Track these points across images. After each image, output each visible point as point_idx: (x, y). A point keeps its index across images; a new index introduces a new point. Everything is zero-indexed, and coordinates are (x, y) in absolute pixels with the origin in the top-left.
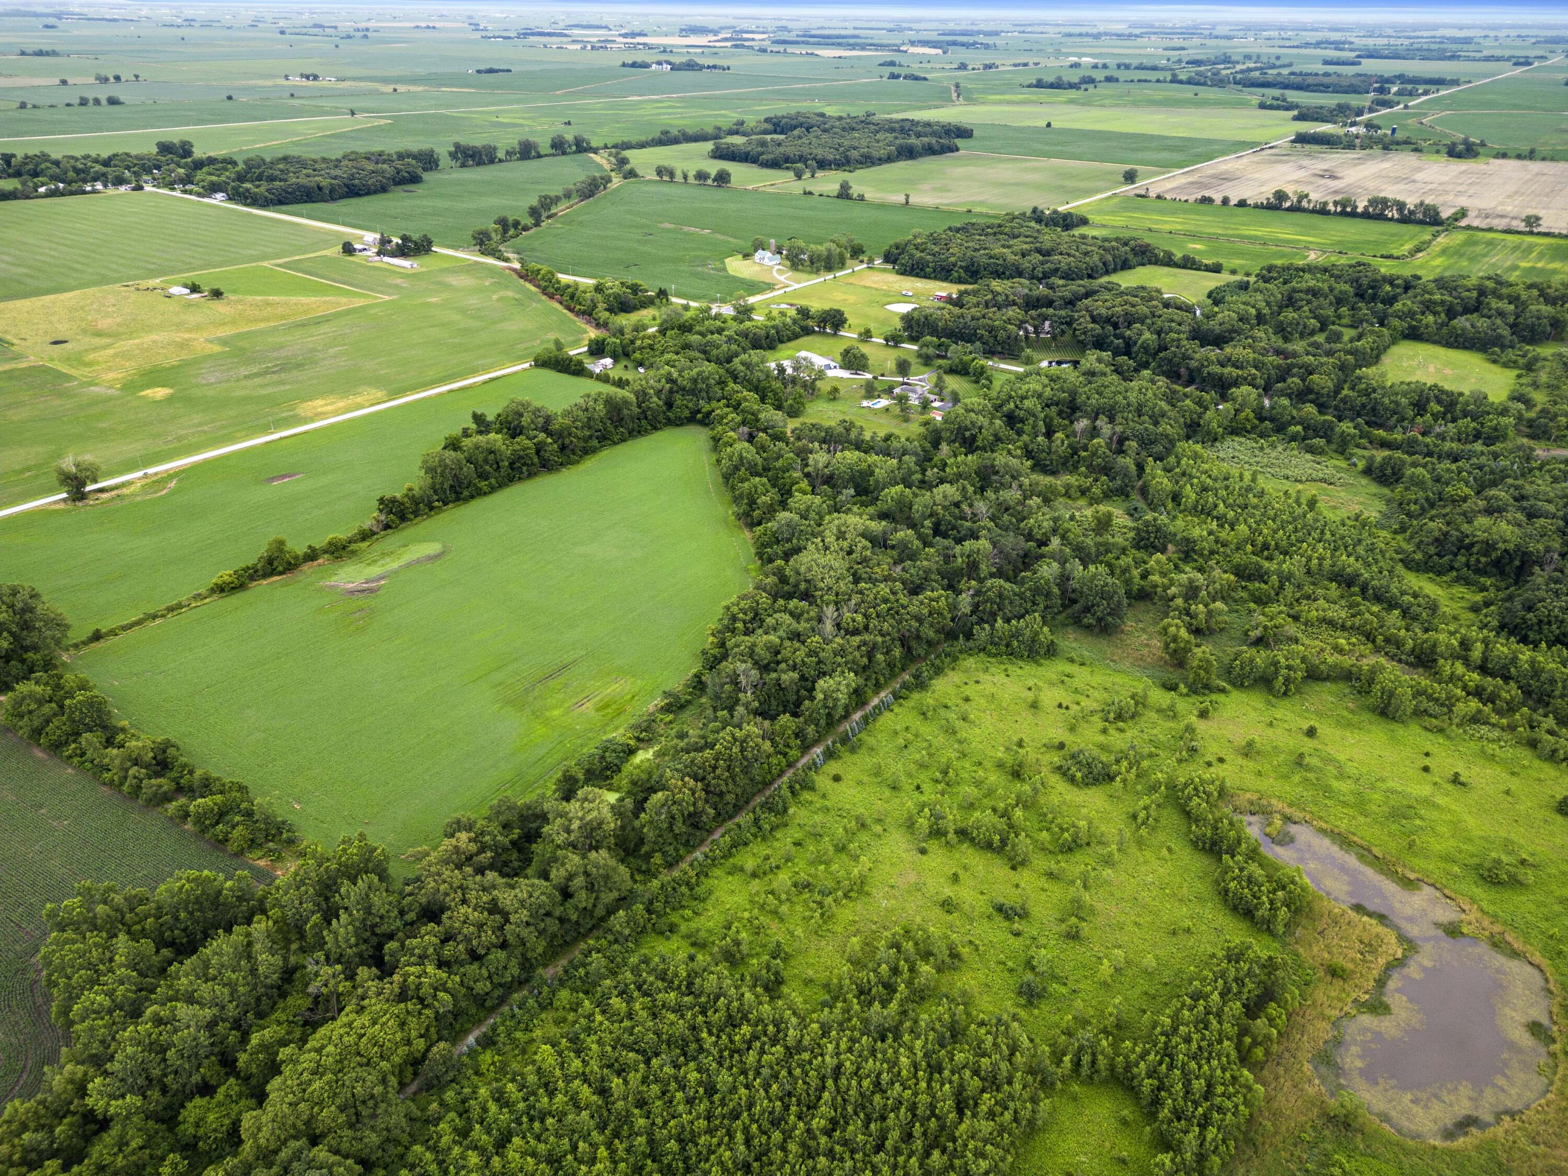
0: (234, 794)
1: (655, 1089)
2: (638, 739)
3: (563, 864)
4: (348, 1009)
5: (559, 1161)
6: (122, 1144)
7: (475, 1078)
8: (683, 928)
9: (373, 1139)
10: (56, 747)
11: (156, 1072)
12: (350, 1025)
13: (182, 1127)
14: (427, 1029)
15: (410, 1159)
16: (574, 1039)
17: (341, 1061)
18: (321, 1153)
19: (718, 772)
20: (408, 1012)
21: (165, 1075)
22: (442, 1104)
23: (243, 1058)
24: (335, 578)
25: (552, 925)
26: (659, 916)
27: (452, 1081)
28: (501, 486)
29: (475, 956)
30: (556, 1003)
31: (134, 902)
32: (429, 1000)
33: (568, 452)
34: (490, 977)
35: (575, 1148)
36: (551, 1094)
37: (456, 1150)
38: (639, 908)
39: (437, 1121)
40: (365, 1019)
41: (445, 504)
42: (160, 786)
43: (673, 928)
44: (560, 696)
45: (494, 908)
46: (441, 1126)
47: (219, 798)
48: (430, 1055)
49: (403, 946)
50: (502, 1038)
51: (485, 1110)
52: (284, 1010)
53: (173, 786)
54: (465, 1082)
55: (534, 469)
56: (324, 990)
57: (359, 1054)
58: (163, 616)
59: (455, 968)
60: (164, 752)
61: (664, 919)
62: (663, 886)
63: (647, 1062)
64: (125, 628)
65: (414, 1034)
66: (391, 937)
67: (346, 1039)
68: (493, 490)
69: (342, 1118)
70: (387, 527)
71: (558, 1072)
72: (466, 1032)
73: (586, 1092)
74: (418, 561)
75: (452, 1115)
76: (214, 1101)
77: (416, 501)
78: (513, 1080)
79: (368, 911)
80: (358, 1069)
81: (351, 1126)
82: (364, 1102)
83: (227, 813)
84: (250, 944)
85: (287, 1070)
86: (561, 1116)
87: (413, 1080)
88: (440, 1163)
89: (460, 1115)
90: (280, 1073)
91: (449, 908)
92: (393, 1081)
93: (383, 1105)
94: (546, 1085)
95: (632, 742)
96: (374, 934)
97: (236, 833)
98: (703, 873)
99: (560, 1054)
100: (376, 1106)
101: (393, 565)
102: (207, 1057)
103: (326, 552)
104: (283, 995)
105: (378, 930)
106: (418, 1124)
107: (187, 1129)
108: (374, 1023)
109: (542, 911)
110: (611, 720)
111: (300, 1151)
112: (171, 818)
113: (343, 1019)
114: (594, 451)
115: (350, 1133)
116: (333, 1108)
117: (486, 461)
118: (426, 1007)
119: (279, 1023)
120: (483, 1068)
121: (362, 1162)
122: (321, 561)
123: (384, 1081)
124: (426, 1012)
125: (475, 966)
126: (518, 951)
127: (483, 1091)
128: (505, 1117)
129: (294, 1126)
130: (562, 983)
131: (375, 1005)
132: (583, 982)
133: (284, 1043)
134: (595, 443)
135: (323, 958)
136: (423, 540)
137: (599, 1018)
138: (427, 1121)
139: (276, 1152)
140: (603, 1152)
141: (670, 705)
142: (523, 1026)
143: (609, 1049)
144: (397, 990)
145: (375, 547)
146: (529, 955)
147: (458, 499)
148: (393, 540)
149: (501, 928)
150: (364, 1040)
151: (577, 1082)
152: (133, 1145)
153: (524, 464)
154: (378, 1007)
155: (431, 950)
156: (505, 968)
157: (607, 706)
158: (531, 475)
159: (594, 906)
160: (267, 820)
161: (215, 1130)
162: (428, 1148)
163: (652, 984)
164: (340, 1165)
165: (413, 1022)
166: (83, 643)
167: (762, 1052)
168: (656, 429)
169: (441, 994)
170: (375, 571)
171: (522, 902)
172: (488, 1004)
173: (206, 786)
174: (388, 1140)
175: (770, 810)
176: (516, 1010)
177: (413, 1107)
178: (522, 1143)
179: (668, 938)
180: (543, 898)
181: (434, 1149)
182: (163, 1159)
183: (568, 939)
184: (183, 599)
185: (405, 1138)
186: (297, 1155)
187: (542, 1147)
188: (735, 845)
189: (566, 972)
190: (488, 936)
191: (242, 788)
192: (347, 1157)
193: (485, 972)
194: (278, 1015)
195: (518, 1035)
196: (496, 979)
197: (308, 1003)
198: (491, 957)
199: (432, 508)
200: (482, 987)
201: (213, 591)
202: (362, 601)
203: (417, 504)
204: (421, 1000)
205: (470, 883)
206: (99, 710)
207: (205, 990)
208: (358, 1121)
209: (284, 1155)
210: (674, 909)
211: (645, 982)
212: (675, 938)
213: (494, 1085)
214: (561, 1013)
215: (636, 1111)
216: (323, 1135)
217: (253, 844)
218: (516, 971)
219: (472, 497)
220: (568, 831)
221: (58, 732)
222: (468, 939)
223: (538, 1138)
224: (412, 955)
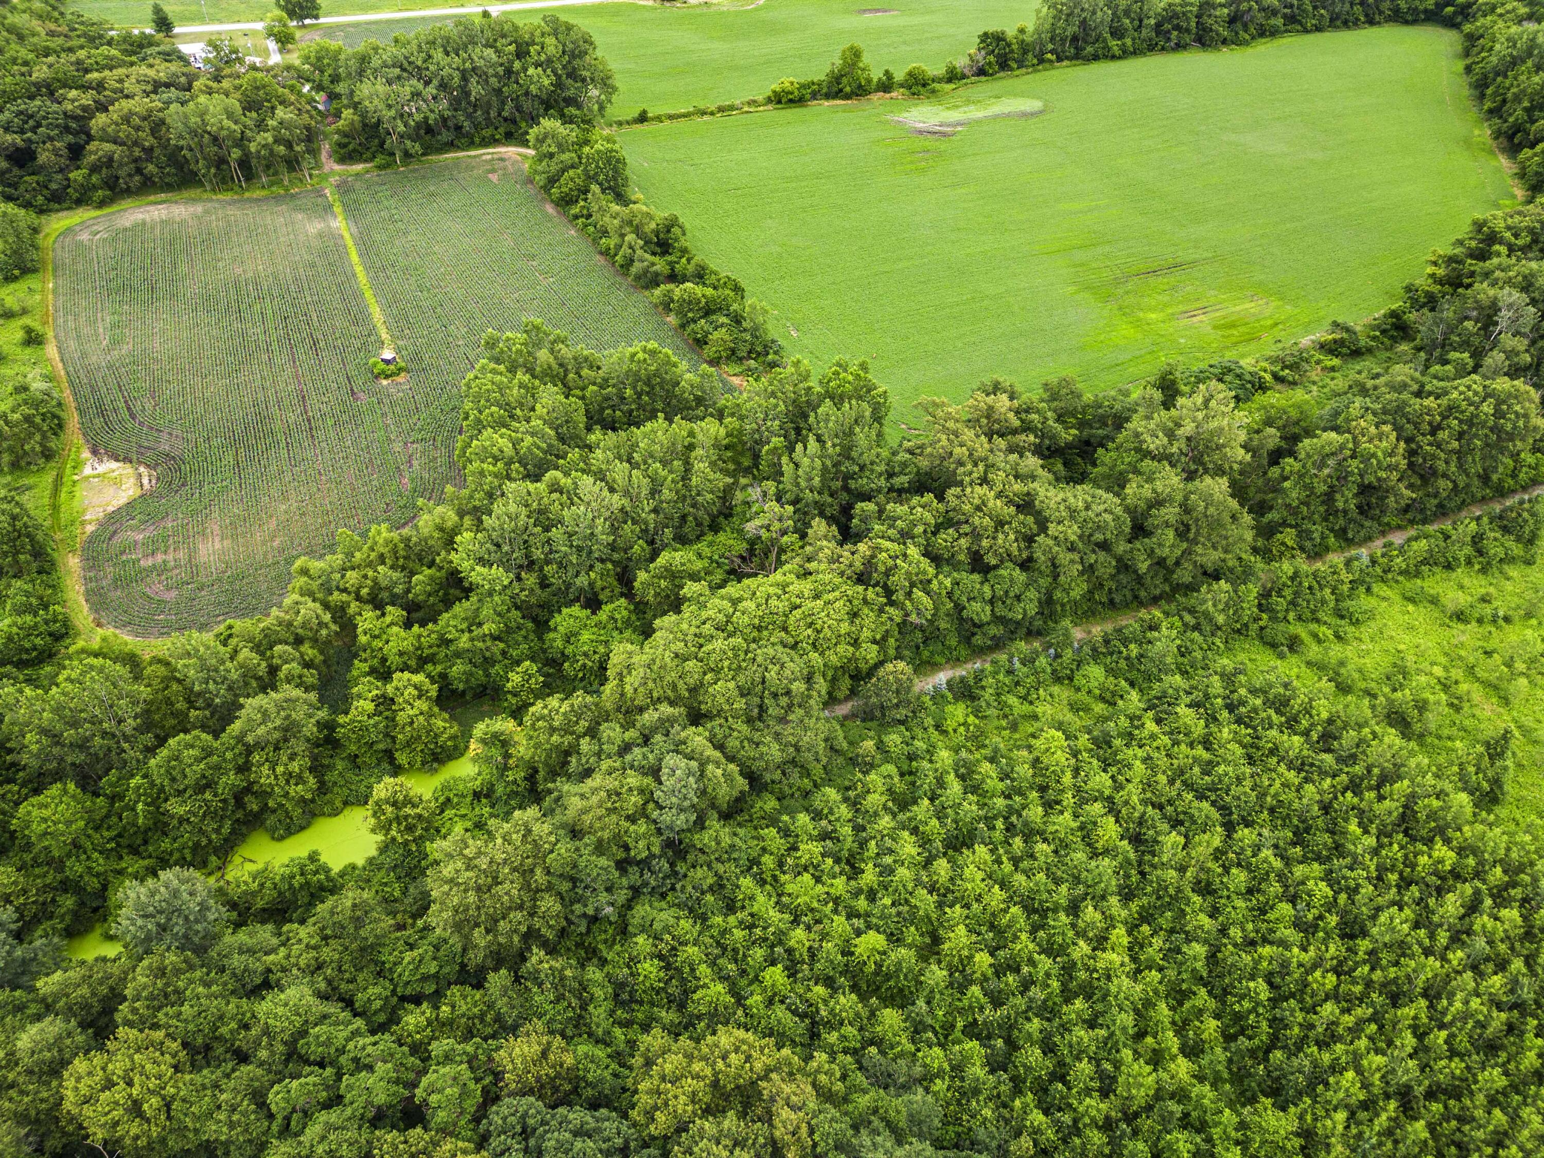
0: (727, 292)
1: (1239, 877)
2: (1276, 377)
3: (1150, 480)
4: (787, 567)
5: (1044, 913)
6: (474, 622)
7: (935, 735)
8: (1314, 651)
9: (774, 752)
10: (565, 202)
11: (538, 554)
12: (784, 587)
13: (552, 635)
14: (884, 638)
15: (818, 804)
16: (1102, 743)
17: (759, 629)
18: (697, 738)
19: (1442, 435)
20: (865, 601)
21: (548, 562)
22: (881, 746)
23: (642, 576)
24: (906, 115)
25: (1105, 564)
26: (1273, 619)
27: (901, 722)
28: (1136, 52)
29: (978, 564)
30: (1079, 680)
31: (582, 362)
32: (900, 596)
33: (1239, 26)
34: (991, 602)
35: (1074, 909)
36: (1049, 805)
37: (886, 822)
38: (1252, 591)
39: (869, 767)
40: (806, 586)
41: (1059, 59)
42: (653, 264)
43: (1294, 644)
44: (1165, 298)
45: (1026, 505)
46: (873, 776)
47: (709, 291)
48: (881, 672)
49: (881, 511)
50: (988, 694)
51: (941, 783)
52: (711, 544)
53: (666, 270)
54: (919, 733)
55: (1187, 38)
56: (764, 534)
57: (785, 629)
58: (712, 114)
59: (946, 569)
60: (669, 231)
61: (1282, 626)
62: (1296, 575)
63: (1229, 827)
64: (671, 117)
65: (866, 634)
66: (867, 497)
67: (773, 602)
68: (1125, 54)
69: (740, 704)
70: (981, 72)
71: (1067, 779)
72: (935, 667)
73: (1109, 830)
74: (1008, 115)
75: (891, 769)
76: (595, 618)
77: (1025, 48)
78: (992, 760)
79: (846, 453)
80: (779, 648)
81: (749, 721)
82: (775, 695)
83: (714, 312)
84: (691, 447)
85: (688, 610)
86: (1062, 847)
87: (847, 699)
88: (859, 829)
89: (902, 775)
90: (678, 612)
91: (960, 484)
92: (821, 685)
93: (800, 712)
94: (1043, 789)
95: (1268, 377)
96: (846, 488)
97: (716, 335)
98: (1361, 583)
99: (1075, 754)
100: (790, 706)
101: (975, 113)
102: (602, 561)
103: (902, 86)
104: (715, 528)
105: (852, 484)
106: (840, 760)
107: (555, 640)
108: (817, 597)
109: (1099, 537)
110: (1235, 344)
111: (671, 720)
112: (656, 306)
113: (778, 577)
114: (1274, 33)
115: (744, 728)
116: (732, 685)
117: (1127, 13)
118: (891, 603)
119: (700, 556)
120: (950, 724)
121: (752, 777)
122: (893, 94)
123: (809, 679)
124: (890, 610)
125: (976, 577)
126: (1044, 582)
127: (944, 756)
128: (970, 808)
129: (674, 687)
130: (1096, 655)
131: (825, 574)
132: (1131, 666)
133: (695, 577)
134: (1279, 21)
135: (773, 491)
136: (1023, 95)
137: (1151, 726)
138: (853, 761)
139: (641, 710)
140: (1119, 935)
141: (1340, 343)
142: (1022, 691)
143: (1163, 779)
144: (858, 565)
145: (960, 92)
146: (1058, 594)
147: (1076, 57)
148: (985, 87)
149: (1030, 540)
150: (797, 613)
151: (1097, 808)
152: (486, 628)
153: (1177, 27)
154: (828, 577)
155: (920, 529)
156: (1018, 598)
157: (1233, 326)
158: (1180, 47)
159: (1177, 563)
160: (755, 331)
161: (585, 654)
162: (846, 800)
163: (1255, 710)
164: (718, 764)
165: (868, 616)
166: (628, 123)
167: (1473, 907)
168: (1371, 22)
169: (918, 593)
170: (954, 116)
171: (1073, 513)
172: (978, 640)
173: (700, 276)
174: (793, 762)
175: (1506, 530)
176: (1017, 665)
177: (840, 734)
178: (988, 858)
179: (1281, 656)
180: (1108, 517)
181: (854, 804)
182: (518, 663)
183: (1118, 598)
184: (737, 102)
185: (817, 771)
186: (664, 726)
187: (1020, 879)
188: (1429, 561)
189: (1107, 642)
190: (1008, 541)
191: (737, 289)
192: (731, 759)
193: (987, 591)
194: (702, 546)
195: (1012, 700)
196: (1000, 610)
197: (741, 547)
198: (1002, 572)
199: (1041, 61)
200: (978, 610)
201: (769, 100)
202: (930, 143)
203: (1025, 52)
204: (889, 592)
205: (999, 459)
206: (616, 170)
207: (620, 471)
208: (760, 718)
209: (649, 717)
210: (1300, 618)
211: (1242, 703)
212: (1293, 659)
213: (964, 754)
214: (1082, 696)
215: (1196, 899)
216: (708, 716)
217: (733, 355)
218: (1032, 609)
219: (1096, 58)
220: (1171, 435)
221: (571, 185)
222: (976, 535)
223: (1016, 861)
224: (891, 526)
